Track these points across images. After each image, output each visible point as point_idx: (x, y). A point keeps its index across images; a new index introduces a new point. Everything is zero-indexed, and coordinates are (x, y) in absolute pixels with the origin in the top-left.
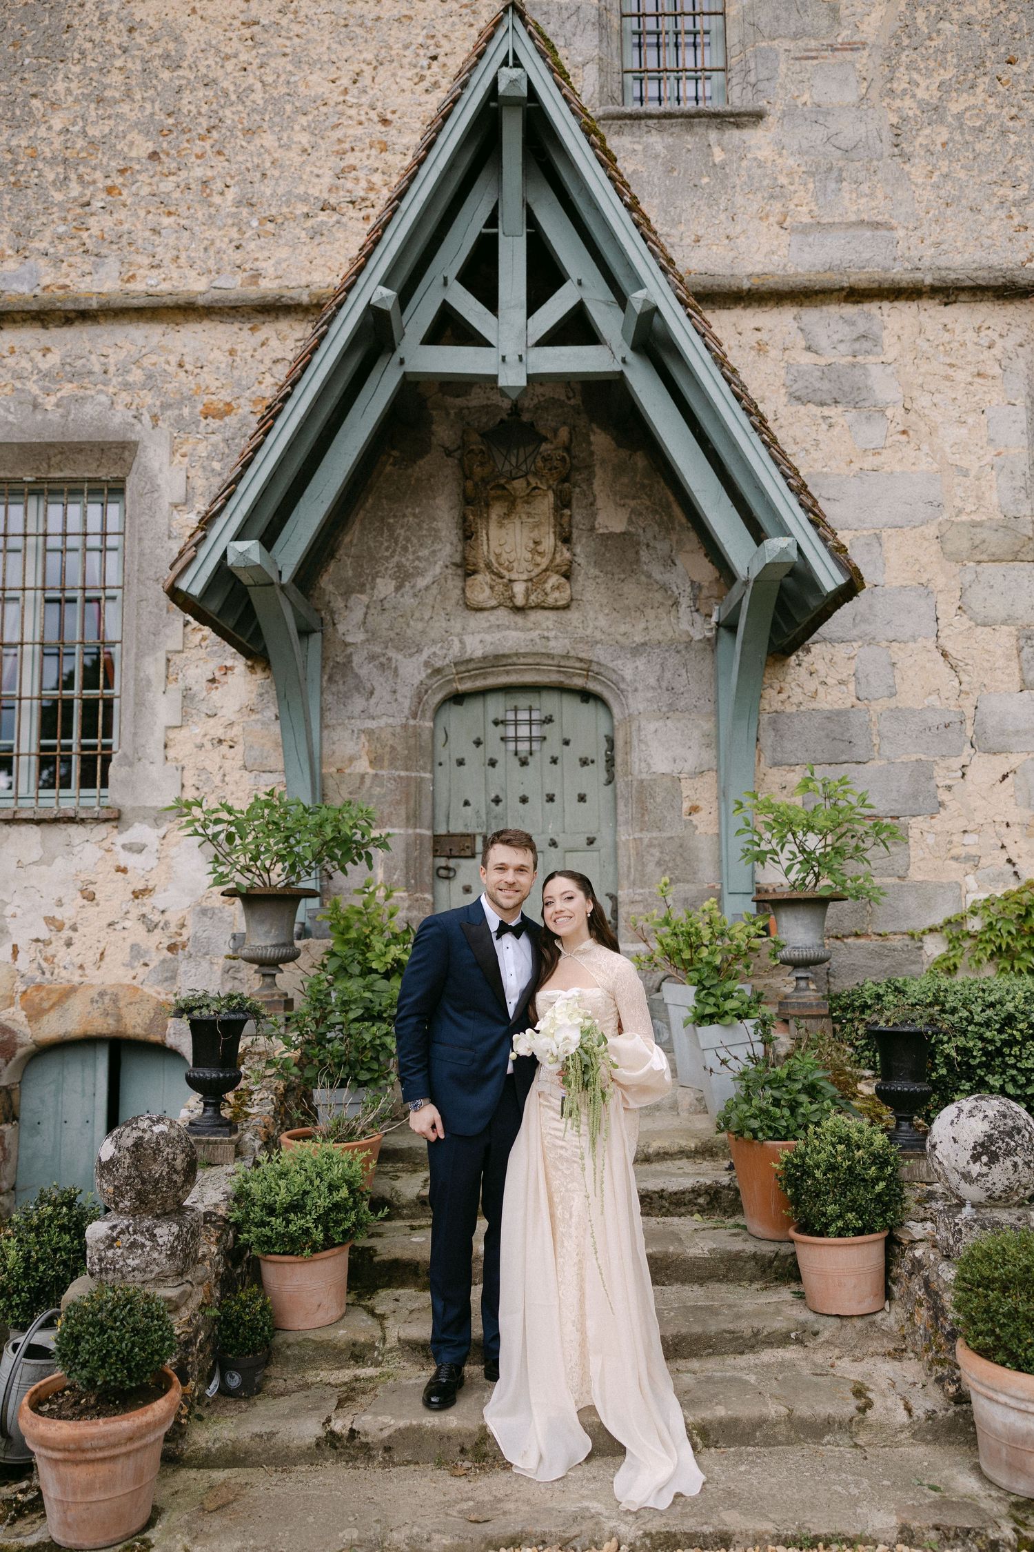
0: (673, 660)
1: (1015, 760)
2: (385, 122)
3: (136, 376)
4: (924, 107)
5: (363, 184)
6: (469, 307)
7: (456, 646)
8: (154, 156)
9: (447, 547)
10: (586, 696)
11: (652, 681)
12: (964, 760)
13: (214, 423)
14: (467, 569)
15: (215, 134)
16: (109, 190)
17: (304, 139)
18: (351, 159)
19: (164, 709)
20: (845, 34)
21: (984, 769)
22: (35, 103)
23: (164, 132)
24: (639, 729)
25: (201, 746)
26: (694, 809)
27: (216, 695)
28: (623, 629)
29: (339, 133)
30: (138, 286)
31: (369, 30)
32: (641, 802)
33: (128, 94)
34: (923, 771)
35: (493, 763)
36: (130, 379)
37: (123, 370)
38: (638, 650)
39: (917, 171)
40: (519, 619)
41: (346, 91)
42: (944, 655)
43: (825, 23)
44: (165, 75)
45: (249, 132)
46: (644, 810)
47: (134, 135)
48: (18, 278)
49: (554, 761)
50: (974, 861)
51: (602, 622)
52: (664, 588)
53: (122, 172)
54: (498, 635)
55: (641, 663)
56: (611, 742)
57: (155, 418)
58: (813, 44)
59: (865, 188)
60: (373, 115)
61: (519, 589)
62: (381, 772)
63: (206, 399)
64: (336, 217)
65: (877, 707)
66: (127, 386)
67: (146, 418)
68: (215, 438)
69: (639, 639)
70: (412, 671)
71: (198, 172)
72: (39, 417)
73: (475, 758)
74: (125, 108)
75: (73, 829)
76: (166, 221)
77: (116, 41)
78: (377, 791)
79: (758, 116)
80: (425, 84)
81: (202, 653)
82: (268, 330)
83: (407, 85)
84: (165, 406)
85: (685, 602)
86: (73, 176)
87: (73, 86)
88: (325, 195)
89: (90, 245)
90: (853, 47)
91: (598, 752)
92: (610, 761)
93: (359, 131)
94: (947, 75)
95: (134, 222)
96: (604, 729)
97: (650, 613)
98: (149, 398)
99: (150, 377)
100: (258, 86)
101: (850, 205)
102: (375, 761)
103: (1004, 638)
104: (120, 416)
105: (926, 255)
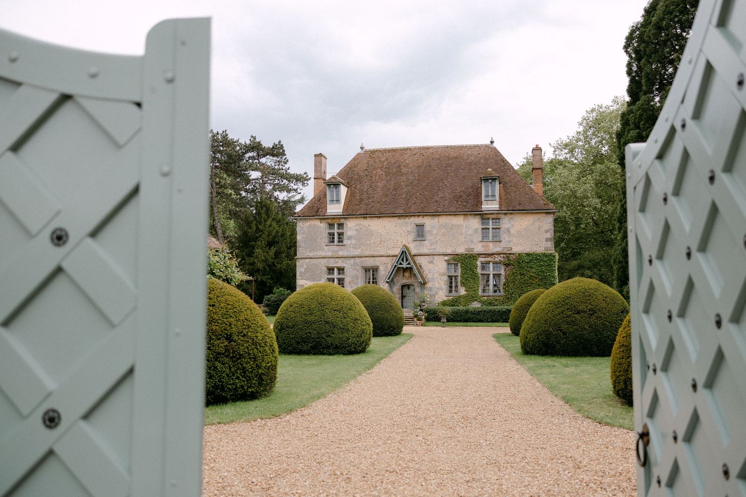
5: (396, 246)
6: (402, 262)
7: (403, 282)
8: (380, 243)
9: (402, 274)
10: (412, 285)
14: (403, 276)
15: (384, 242)
16: (377, 246)
17: (391, 242)
21: (441, 291)
22: (371, 239)
23: (381, 241)
26: (420, 294)
27: (385, 285)
28: (415, 281)
29: (394, 241)
30: (379, 254)
33: (378, 238)
34: (436, 292)
36: (378, 262)
37: (378, 260)
39: (438, 245)
40: (407, 280)
41: (394, 238)
42: (439, 283)
43: (431, 232)
44: (381, 237)
45: (387, 241)
46: (417, 294)
47: (378, 242)
48: (370, 254)
49: (411, 290)
50: (440, 298)
51: (413, 280)
61: (407, 278)
63: (384, 263)
65: (433, 287)
67: (380, 265)
68: (384, 266)
70: (400, 284)
71: (383, 245)
72: (373, 265)
76: (381, 249)
77: (377, 234)
78: (398, 292)
79: (425, 240)
80: (400, 237)
81: (384, 282)
82: (389, 257)
86: (374, 245)
87: (374, 238)
89: (375, 251)
92: (414, 290)
95: (378, 249)
99: (380, 262)
100: (388, 238)
101: (433, 247)
103: (443, 282)
104: (378, 264)
105: (438, 251)
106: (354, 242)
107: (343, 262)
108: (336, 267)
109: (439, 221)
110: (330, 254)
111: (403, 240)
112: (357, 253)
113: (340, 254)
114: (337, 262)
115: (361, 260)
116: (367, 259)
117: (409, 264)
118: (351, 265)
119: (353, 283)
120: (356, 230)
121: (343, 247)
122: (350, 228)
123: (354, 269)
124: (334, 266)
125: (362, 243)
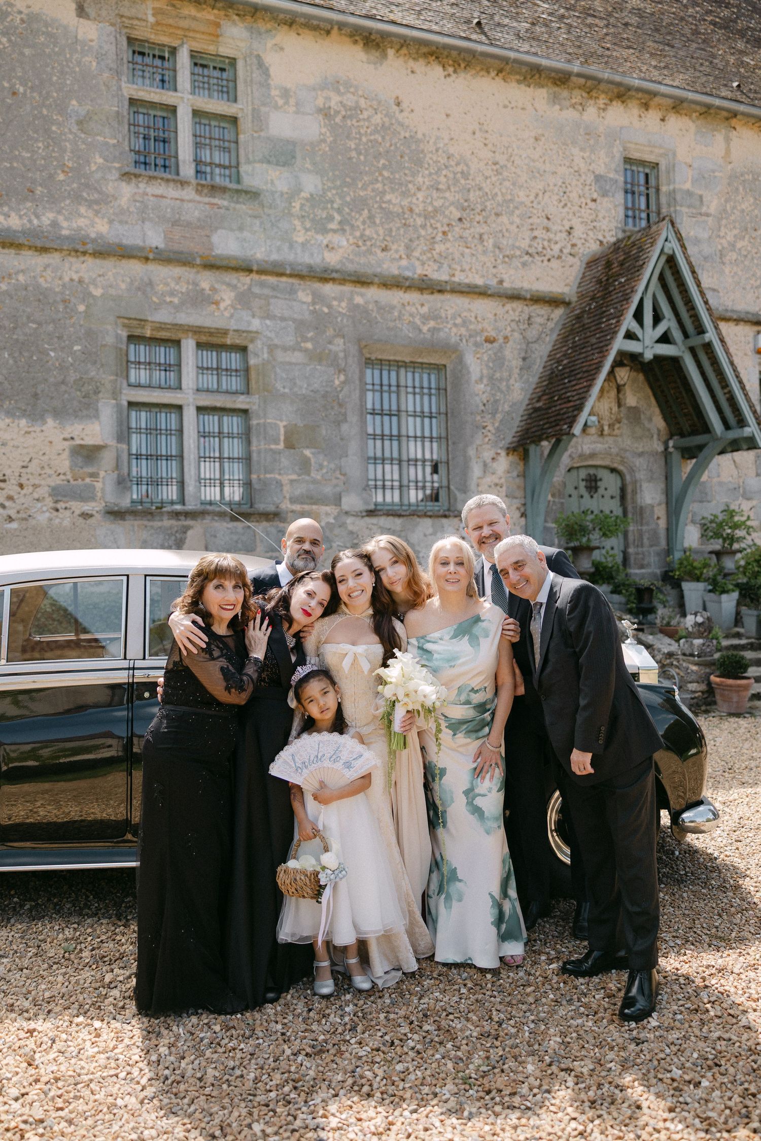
0: (652, 459)
1: (754, 503)
2: (548, 219)
3: (459, 321)
4: (729, 243)
5: (541, 246)
6: (636, 327)
7: (580, 449)
8: (460, 220)
10: (613, 470)
11: (645, 467)
12: (739, 502)
13: (489, 346)
15: (484, 213)
16: (444, 233)
17: (517, 221)
18: (536, 233)
19: (476, 470)
20: (704, 209)
22: (410, 186)
23: (464, 209)
24: (641, 486)
25: (490, 486)
26: (658, 518)
27: (495, 465)
28: (636, 445)
29: (530, 221)
30: (456, 279)
31: (541, 175)
32: (641, 514)
33: (449, 188)
35: (582, 497)
36: (457, 322)
37: (454, 317)
38: (641, 454)
39: (727, 270)
40: (601, 439)
41: (532, 202)
42: (734, 461)
43: (698, 203)
44: (463, 181)
45: (497, 215)
46: (642, 518)
47: (452, 208)
48: (407, 268)
49: (603, 496)
51: (629, 442)
52: (649, 430)
53: (448, 225)
54: (593, 446)
55: (641, 459)
56: (623, 490)
57: (467, 341)
58: (694, 211)
59: (710, 274)
60: (543, 214)
61: (606, 428)
62: (557, 500)
63: (486, 334)
64: (531, 259)
65: (715, 480)
66: (455, 325)
67: (464, 341)
68: (490, 352)
69: (641, 450)
71: (479, 229)
72: (422, 336)
73: (575, 493)
74: (447, 194)
75: (444, 521)
76: (467, 251)
77: (442, 162)
78: (554, 507)
80: (562, 204)
81: (488, 446)
82: (509, 306)
83: (555, 203)
84: (470, 336)
85: (655, 437)
86: (428, 224)
87: (426, 180)
88: (527, 248)
89: (436, 256)
90: (708, 215)
91: (617, 493)
92: (623, 497)
93: (538, 221)
94: (736, 232)
95: (454, 249)
96: (619, 484)
97: (645, 440)
98: (463, 331)
99: (464, 322)
100: (499, 194)
102: (553, 495)
104: (454, 340)
105: (729, 305)
106: (311, 184)
107: (244, 300)
108: (196, 331)
109: (728, 151)
110: (155, 238)
111: (576, 222)
112: (332, 259)
113: (218, 251)
114: (199, 299)
115: (359, 300)
116: (396, 297)
117: (665, 339)
118: (300, 325)
119: (312, 444)
120: (326, 113)
121: (244, 208)
122: (286, 93)
123: (317, 357)
124: (183, 318)
125: (359, 204)
